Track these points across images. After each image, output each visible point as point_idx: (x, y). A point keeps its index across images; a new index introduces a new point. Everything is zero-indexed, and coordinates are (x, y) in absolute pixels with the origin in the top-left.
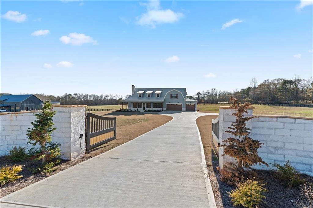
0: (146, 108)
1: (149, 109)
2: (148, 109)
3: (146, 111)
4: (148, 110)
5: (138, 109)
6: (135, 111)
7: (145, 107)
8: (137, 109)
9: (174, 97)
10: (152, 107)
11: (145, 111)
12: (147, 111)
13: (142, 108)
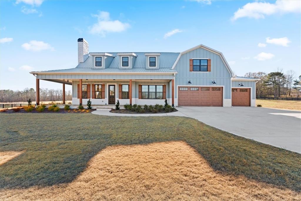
0: (117, 99)
1: (127, 102)
2: (124, 102)
3: (118, 108)
4: (126, 106)
5: (89, 102)
6: (81, 107)
7: (114, 97)
8: (86, 103)
9: (200, 68)
10: (136, 97)
11: (114, 107)
12: (121, 108)
13: (106, 100)
